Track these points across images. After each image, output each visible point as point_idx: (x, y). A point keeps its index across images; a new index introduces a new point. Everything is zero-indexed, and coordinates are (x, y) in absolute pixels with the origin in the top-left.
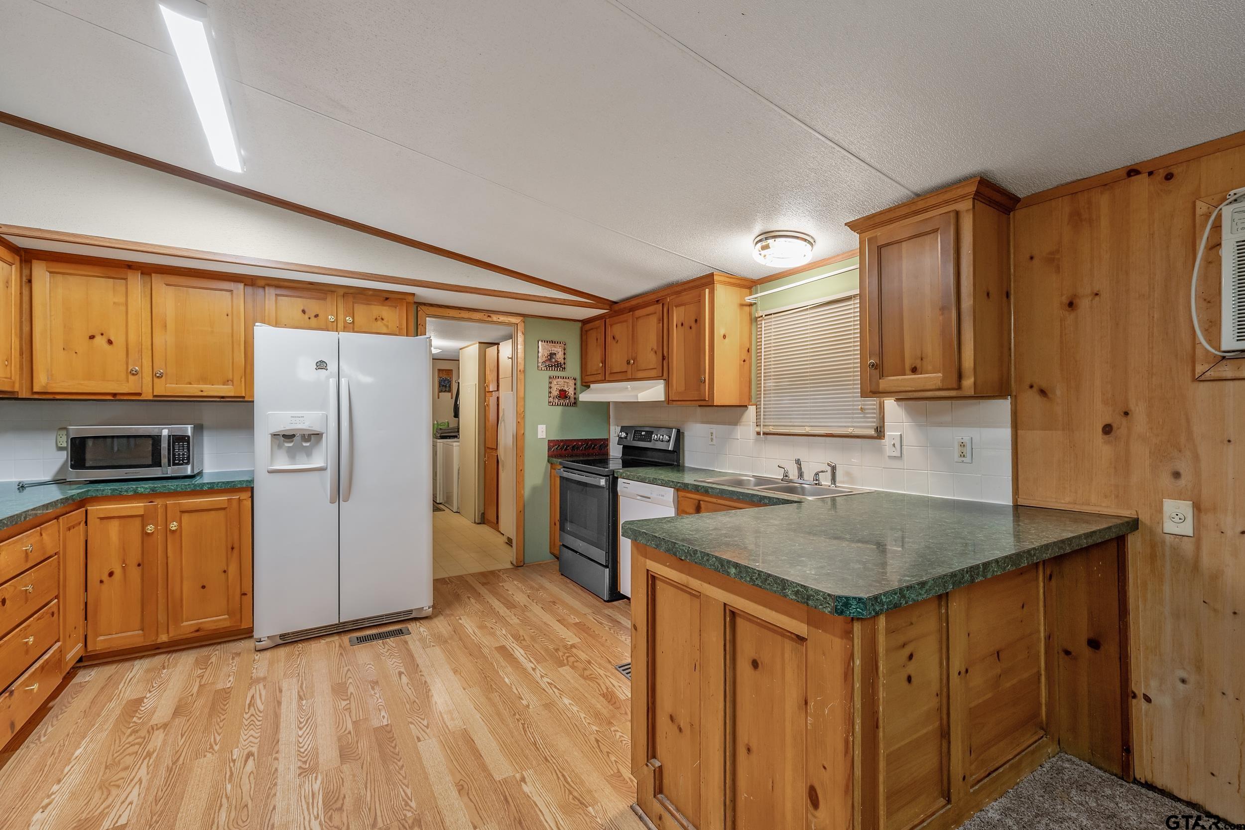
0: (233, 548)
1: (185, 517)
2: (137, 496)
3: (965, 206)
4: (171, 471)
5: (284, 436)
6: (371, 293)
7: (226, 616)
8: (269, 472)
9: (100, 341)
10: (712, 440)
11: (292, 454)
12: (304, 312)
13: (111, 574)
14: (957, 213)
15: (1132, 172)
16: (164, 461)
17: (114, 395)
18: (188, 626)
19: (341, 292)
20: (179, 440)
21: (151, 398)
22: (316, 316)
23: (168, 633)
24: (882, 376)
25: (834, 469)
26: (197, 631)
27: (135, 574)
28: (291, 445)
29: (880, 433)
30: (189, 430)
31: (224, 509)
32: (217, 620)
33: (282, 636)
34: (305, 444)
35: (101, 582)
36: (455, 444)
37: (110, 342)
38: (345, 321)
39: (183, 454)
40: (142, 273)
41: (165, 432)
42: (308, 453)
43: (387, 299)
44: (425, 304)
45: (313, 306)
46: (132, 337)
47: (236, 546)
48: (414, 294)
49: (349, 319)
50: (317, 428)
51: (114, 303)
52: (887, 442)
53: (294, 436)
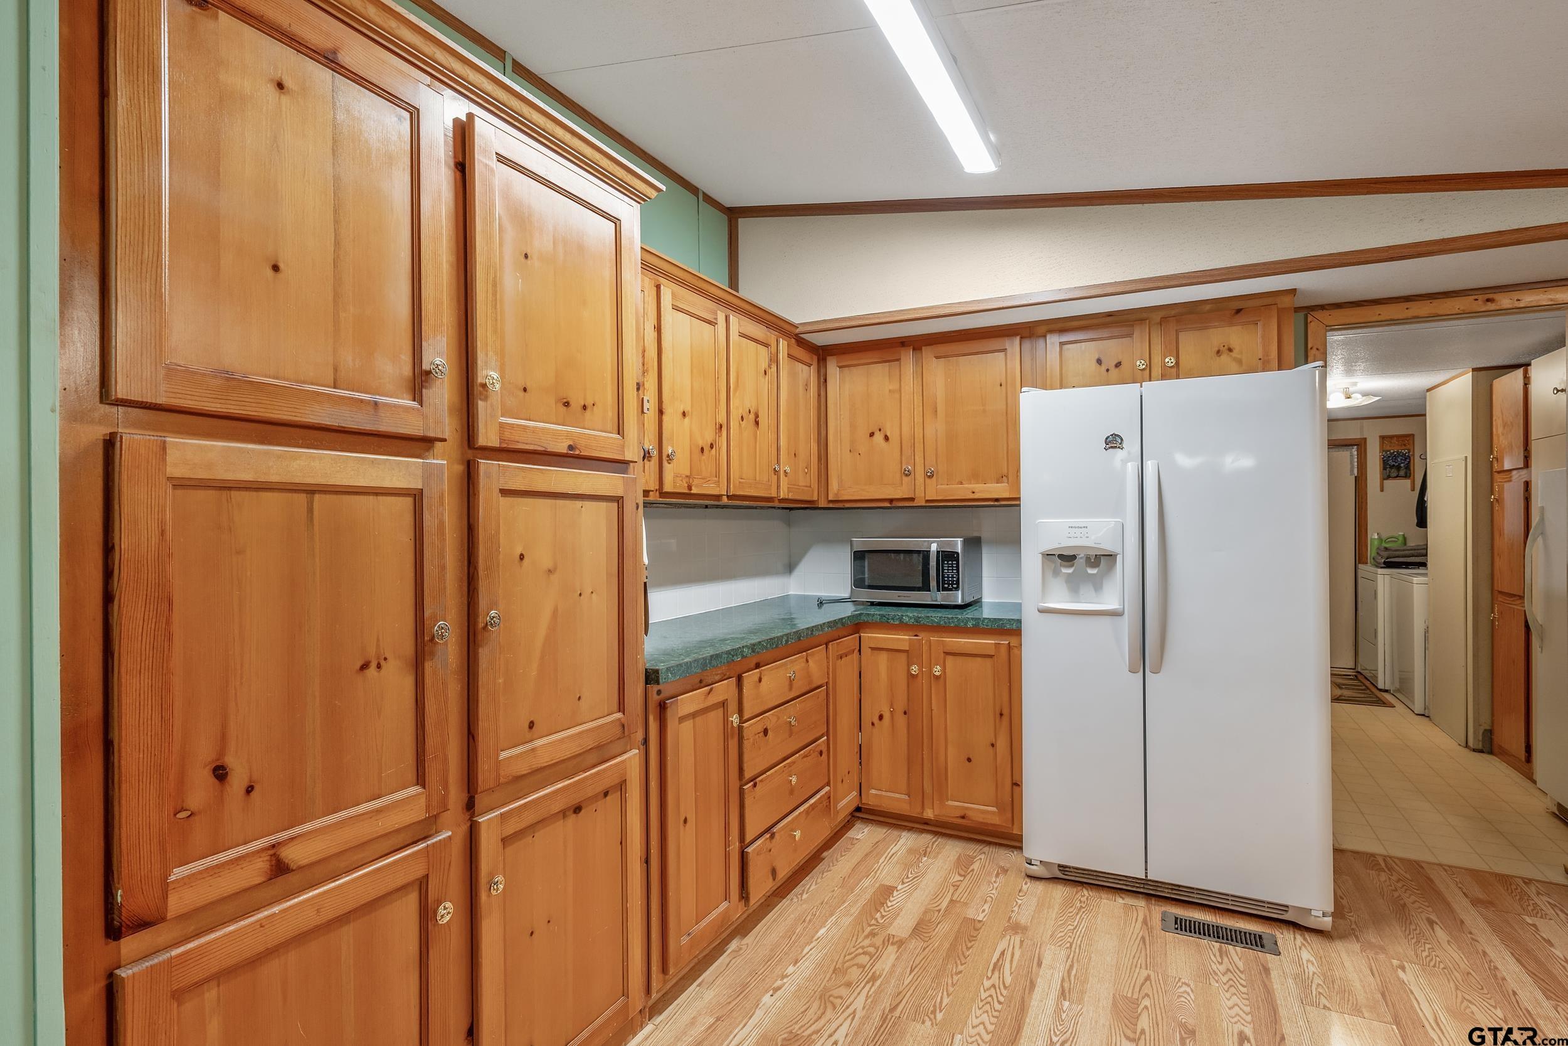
0: (1001, 715)
1: (950, 660)
2: (902, 627)
4: (940, 597)
5: (1061, 557)
6: (1208, 307)
7: (994, 809)
8: (1042, 611)
9: (879, 437)
11: (1074, 585)
12: (1099, 361)
13: (881, 717)
16: (933, 584)
17: (891, 501)
18: (953, 807)
19: (1157, 317)
20: (948, 557)
21: (924, 504)
22: (1118, 365)
23: (933, 809)
26: (963, 817)
27: (901, 721)
28: (1070, 571)
30: (958, 545)
31: (991, 656)
32: (984, 812)
33: (1062, 868)
34: (1091, 571)
35: (873, 724)
36: (1416, 580)
37: (887, 438)
38: (1164, 365)
39: (953, 577)
40: (914, 349)
41: (934, 547)
42: (1097, 585)
43: (1238, 311)
44: (1322, 307)
45: (1113, 348)
46: (906, 429)
47: (1006, 712)
48: (1293, 291)
49: (1170, 361)
50: (1108, 546)
51: (890, 391)
53: (1074, 557)
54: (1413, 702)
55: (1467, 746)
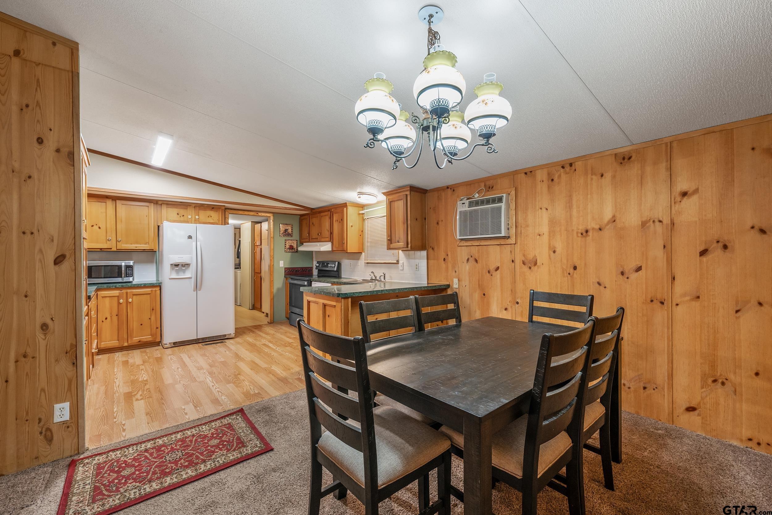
0: (153, 310)
1: (134, 297)
2: (116, 288)
3: (408, 193)
4: (126, 279)
5: (175, 265)
6: (206, 205)
7: (150, 336)
8: (170, 279)
9: (96, 227)
10: (351, 266)
11: (177, 272)
12: (178, 214)
13: (106, 319)
14: (407, 195)
15: (448, 188)
16: (123, 275)
17: (101, 249)
18: (135, 340)
19: (194, 205)
20: (129, 267)
21: (116, 250)
22: (183, 216)
23: (128, 342)
24: (391, 243)
25: (385, 274)
26: (139, 342)
27: (115, 319)
28: (178, 268)
29: (398, 261)
30: (131, 263)
31: (149, 294)
32: (147, 338)
33: (174, 343)
34: (183, 268)
35: (103, 321)
36: (238, 271)
37: (100, 228)
38: (195, 218)
39: (130, 273)
40: (112, 200)
41: (123, 264)
42: (184, 272)
43: (213, 208)
44: (228, 209)
45: (182, 212)
46: (108, 226)
47: (154, 308)
48: (224, 206)
49: (197, 217)
50: (188, 262)
51: (101, 212)
52: (400, 265)
53: (179, 265)
54: (237, 303)
55: (249, 309)
